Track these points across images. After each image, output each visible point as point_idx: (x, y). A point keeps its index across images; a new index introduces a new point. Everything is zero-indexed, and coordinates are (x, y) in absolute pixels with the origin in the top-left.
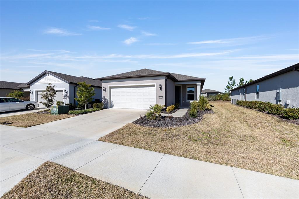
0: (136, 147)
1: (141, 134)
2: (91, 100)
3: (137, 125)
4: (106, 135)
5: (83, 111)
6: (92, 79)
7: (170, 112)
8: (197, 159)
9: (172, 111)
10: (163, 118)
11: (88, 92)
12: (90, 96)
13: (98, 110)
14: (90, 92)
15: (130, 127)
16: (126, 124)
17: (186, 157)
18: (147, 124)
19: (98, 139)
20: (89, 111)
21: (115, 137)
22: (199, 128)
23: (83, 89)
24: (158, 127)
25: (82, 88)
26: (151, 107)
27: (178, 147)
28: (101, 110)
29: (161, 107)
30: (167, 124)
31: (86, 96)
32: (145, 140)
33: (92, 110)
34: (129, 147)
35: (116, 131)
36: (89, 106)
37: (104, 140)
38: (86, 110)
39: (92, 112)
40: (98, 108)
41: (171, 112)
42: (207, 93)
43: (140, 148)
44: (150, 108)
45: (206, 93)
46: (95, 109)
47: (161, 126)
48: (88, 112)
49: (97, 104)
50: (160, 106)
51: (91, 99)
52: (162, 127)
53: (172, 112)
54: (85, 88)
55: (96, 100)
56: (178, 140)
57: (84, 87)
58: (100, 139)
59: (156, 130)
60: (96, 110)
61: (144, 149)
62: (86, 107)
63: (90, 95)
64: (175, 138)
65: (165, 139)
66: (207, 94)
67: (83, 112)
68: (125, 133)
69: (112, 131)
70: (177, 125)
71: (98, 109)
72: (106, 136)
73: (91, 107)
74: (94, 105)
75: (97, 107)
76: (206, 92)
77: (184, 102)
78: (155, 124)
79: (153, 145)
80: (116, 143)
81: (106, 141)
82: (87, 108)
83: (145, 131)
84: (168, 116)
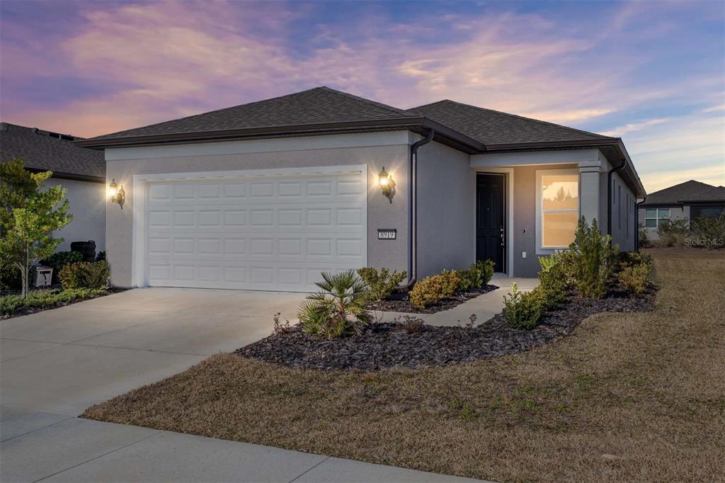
0: (230, 436)
1: (260, 396)
2: (53, 250)
3: (252, 359)
4: (115, 399)
5: (12, 300)
6: (56, 135)
7: (427, 306)
8: (439, 472)
9: (443, 300)
10: (382, 329)
11: (35, 211)
12: (45, 228)
13: (88, 298)
14: (45, 207)
15: (222, 368)
16: (204, 359)
17: (407, 464)
18: (301, 355)
19: (82, 412)
20: (41, 300)
21: (150, 406)
22: (518, 372)
23: (14, 195)
24: (345, 366)
25: (7, 191)
26: (322, 281)
27: (388, 436)
28: (101, 295)
29: (387, 281)
30: (384, 357)
31: (28, 229)
32: (270, 414)
33: (56, 298)
34: (202, 437)
35: (160, 385)
36: (40, 277)
37: (105, 414)
38: (26, 296)
39: (55, 305)
40: (87, 286)
41: (431, 306)
42: (686, 203)
43: (241, 440)
44: (320, 285)
45: (680, 205)
46: (70, 292)
47: (356, 364)
48: (37, 307)
49: (83, 266)
50: (384, 277)
51: (51, 241)
52: (363, 369)
53: (436, 305)
54: (21, 190)
55: (76, 246)
56: (403, 415)
57: (14, 184)
58: (87, 411)
59: (332, 381)
60: (74, 295)
61: (259, 442)
62: (25, 284)
63: (45, 223)
64: (395, 408)
65: (352, 412)
66: (687, 209)
67: (12, 307)
68: (195, 392)
69: (142, 385)
70: (431, 361)
71: (83, 292)
72: (114, 402)
73: (49, 283)
74: (67, 271)
75: (82, 281)
76: (686, 199)
77: (524, 255)
78: (333, 357)
79: (295, 429)
80: (153, 426)
81: (111, 417)
82: (32, 286)
83: (282, 382)
84: (402, 320)
